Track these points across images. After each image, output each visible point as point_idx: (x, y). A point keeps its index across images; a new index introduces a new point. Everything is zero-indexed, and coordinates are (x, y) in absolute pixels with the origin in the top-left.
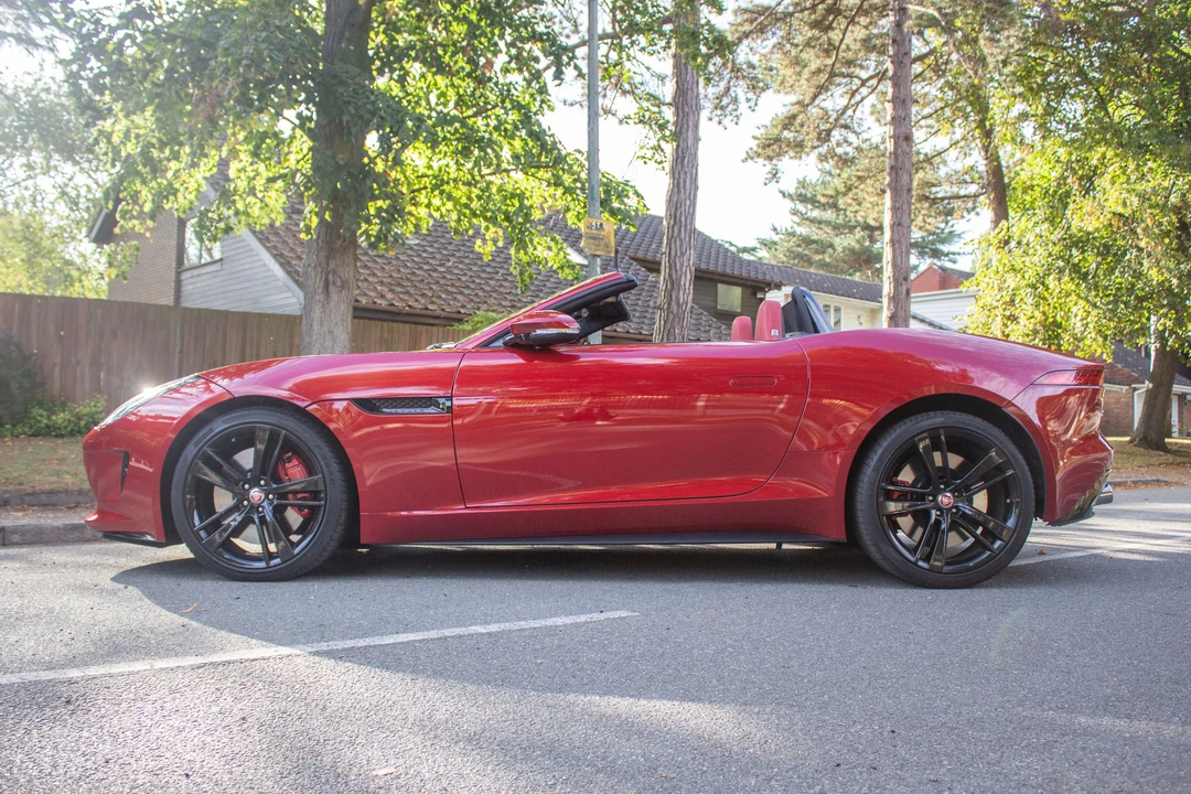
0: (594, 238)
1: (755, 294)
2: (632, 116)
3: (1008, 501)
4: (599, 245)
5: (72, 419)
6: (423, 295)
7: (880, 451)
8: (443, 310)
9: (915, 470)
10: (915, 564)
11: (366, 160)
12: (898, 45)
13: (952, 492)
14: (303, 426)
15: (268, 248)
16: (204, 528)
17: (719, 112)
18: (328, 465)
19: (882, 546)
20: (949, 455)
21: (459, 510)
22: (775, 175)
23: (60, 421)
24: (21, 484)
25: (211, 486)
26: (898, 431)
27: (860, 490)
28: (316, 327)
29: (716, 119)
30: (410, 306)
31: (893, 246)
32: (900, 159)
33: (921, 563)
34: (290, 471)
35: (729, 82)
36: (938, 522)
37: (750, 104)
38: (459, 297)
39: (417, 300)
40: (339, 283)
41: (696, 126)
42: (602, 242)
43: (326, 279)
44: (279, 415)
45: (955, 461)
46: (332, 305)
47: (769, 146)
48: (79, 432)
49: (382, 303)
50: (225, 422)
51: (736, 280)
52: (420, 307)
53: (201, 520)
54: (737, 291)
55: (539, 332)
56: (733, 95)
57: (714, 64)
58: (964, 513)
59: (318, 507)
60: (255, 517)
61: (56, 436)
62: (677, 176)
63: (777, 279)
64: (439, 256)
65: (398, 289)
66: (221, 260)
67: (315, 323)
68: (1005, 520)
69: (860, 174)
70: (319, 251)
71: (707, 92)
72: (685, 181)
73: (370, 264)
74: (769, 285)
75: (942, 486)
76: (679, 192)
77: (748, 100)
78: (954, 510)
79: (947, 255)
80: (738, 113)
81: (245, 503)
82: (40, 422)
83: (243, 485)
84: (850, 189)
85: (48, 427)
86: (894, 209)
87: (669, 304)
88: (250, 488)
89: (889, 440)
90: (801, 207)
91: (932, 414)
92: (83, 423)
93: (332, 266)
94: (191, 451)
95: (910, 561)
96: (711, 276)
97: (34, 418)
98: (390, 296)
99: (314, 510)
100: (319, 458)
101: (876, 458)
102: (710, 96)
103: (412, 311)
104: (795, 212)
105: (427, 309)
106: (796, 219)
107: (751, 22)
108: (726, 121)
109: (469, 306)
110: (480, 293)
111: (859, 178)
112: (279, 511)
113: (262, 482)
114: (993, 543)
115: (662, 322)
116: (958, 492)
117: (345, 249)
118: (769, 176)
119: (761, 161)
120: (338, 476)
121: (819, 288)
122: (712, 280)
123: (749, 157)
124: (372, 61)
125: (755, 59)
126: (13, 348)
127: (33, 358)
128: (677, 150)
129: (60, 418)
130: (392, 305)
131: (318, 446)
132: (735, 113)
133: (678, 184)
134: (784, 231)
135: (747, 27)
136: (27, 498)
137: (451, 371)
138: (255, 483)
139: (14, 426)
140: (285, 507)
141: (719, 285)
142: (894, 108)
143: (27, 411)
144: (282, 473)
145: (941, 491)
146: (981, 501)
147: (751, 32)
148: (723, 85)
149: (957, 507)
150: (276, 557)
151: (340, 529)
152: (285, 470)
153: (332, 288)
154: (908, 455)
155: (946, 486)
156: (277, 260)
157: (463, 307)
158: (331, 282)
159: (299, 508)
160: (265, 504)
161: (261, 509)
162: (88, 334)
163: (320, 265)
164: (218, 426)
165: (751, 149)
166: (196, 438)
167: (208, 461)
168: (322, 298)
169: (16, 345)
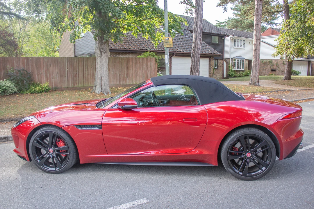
0: (167, 43)
1: (222, 38)
2: (183, 2)
3: (268, 155)
4: (168, 45)
5: (40, 89)
6: (134, 45)
7: (228, 141)
8: (138, 49)
9: (241, 143)
10: (238, 174)
13: (251, 152)
16: (39, 159)
18: (69, 143)
21: (106, 155)
22: (225, 10)
23: (37, 89)
24: (21, 114)
28: (99, 63)
30: (130, 49)
31: (256, 30)
32: (259, 6)
33: (240, 173)
34: (60, 144)
36: (246, 161)
38: (143, 45)
39: (132, 47)
40: (104, 51)
42: (169, 44)
43: (101, 51)
45: (251, 141)
46: (103, 57)
47: (223, 3)
48: (42, 92)
49: (123, 48)
51: (217, 35)
52: (133, 48)
53: (38, 157)
54: (217, 38)
55: (125, 106)
58: (254, 159)
59: (68, 154)
60: (51, 157)
61: (37, 93)
62: (197, 14)
63: (228, 34)
65: (127, 44)
66: (84, 37)
67: (99, 62)
68: (267, 161)
69: (248, 9)
70: (98, 43)
72: (199, 15)
74: (225, 36)
75: (248, 150)
76: (197, 18)
79: (275, 23)
81: (49, 153)
82: (32, 90)
83: (48, 148)
84: (246, 13)
85: (34, 91)
86: (257, 20)
87: (195, 49)
88: (50, 149)
90: (236, 12)
92: (43, 89)
93: (102, 47)
94: (33, 139)
96: (210, 34)
97: (31, 89)
98: (125, 46)
101: (227, 143)
103: (131, 50)
104: (234, 13)
105: (134, 49)
106: (234, 15)
109: (145, 47)
110: (149, 43)
111: (248, 10)
113: (53, 147)
114: (262, 167)
115: (193, 53)
117: (105, 42)
118: (224, 10)
119: (221, 6)
121: (239, 35)
122: (210, 35)
123: (219, 5)
127: (30, 73)
129: (38, 88)
130: (125, 48)
131: (66, 138)
133: (197, 16)
134: (231, 18)
139: (26, 91)
141: (213, 36)
143: (29, 87)
145: (247, 152)
150: (58, 167)
151: (74, 160)
152: (59, 144)
153: (102, 53)
157: (144, 47)
158: (102, 51)
161: (53, 154)
162: (44, 66)
163: (99, 47)
164: (39, 132)
165: (219, 3)
166: (34, 135)
167: (38, 142)
168: (100, 55)
169: (26, 71)
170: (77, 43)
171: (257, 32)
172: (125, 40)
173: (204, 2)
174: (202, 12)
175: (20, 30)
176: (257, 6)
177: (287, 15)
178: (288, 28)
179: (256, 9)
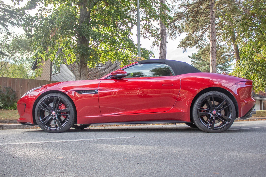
2: (151, 35)
3: (229, 112)
9: (207, 105)
11: (89, 47)
12: (212, 20)
13: (216, 110)
14: (64, 97)
15: (70, 69)
16: (42, 120)
17: (172, 36)
18: (70, 106)
19: (199, 123)
20: (215, 102)
21: (100, 116)
22: (185, 51)
24: (10, 118)
25: (44, 111)
26: (202, 96)
27: (193, 110)
29: (171, 38)
31: (212, 65)
32: (213, 45)
33: (208, 127)
34: (62, 107)
35: (174, 30)
36: (212, 117)
37: (178, 34)
40: (83, 74)
41: (166, 39)
43: (80, 74)
44: (59, 94)
45: (216, 103)
46: (82, 79)
47: (183, 44)
50: (47, 96)
53: (41, 119)
55: (118, 74)
56: (175, 32)
57: (170, 26)
58: (219, 115)
59: (68, 115)
60: (53, 118)
62: (161, 50)
64: (109, 71)
66: (60, 72)
68: (229, 117)
69: (204, 50)
70: (79, 67)
71: (168, 31)
72: (163, 52)
73: (93, 73)
75: (213, 109)
76: (162, 54)
77: (178, 33)
78: (216, 115)
79: (228, 70)
80: (176, 36)
81: (51, 115)
82: (16, 106)
83: (51, 111)
84: (202, 54)
86: (212, 57)
88: (52, 111)
89: (200, 98)
90: (193, 60)
91: (210, 92)
93: (82, 70)
94: (39, 103)
95: (206, 127)
99: (67, 116)
100: (68, 105)
101: (197, 102)
102: (169, 33)
104: (192, 61)
106: (192, 63)
107: (178, 16)
108: (173, 38)
111: (204, 51)
112: (59, 117)
113: (55, 110)
114: (226, 122)
116: (217, 110)
117: (84, 67)
118: (184, 51)
119: (182, 47)
120: (72, 108)
123: (179, 47)
124: (90, 24)
125: (180, 25)
126: (11, 90)
127: (15, 92)
128: (161, 44)
131: (68, 101)
132: (175, 37)
133: (162, 52)
135: (177, 17)
136: (11, 121)
137: (98, 84)
138: (53, 110)
139: (11, 107)
140: (61, 115)
142: (211, 34)
143: (13, 104)
144: (60, 107)
145: (213, 110)
146: (223, 112)
147: (178, 18)
148: (172, 30)
149: (217, 114)
150: (58, 127)
151: (73, 120)
152: (61, 107)
153: (82, 75)
154: (205, 102)
155: (214, 109)
156: (72, 72)
158: (81, 74)
159: (64, 116)
160: (56, 115)
161: (55, 116)
162: (28, 87)
163: (79, 70)
164: (45, 97)
165: (179, 45)
166: (40, 100)
167: (43, 105)
168: (79, 78)
169: (11, 89)
170: (53, 79)
171: (213, 67)
172: (98, 75)
173: (167, 42)
174: (166, 49)
175: (1, 67)
176: (212, 45)
177: (238, 56)
178: (240, 66)
179: (211, 47)
